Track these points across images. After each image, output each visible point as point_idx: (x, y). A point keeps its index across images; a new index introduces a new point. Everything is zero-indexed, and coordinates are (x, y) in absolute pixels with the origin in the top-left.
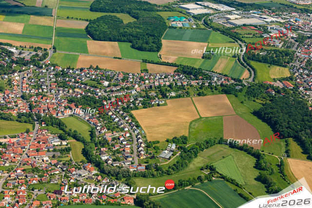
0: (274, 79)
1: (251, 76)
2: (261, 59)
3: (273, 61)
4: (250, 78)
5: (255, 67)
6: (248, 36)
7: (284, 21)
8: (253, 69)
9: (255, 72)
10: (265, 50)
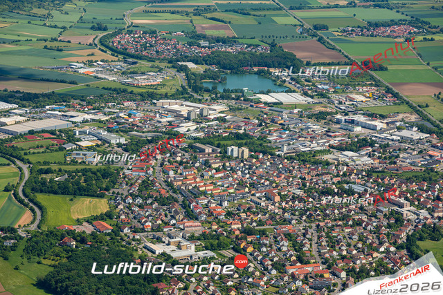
0: (78, 220)
1: (34, 219)
2: (56, 188)
3: (79, 189)
4: (32, 223)
5: (43, 203)
6: (36, 151)
7: (107, 118)
8: (40, 208)
9: (42, 212)
10: (66, 171)
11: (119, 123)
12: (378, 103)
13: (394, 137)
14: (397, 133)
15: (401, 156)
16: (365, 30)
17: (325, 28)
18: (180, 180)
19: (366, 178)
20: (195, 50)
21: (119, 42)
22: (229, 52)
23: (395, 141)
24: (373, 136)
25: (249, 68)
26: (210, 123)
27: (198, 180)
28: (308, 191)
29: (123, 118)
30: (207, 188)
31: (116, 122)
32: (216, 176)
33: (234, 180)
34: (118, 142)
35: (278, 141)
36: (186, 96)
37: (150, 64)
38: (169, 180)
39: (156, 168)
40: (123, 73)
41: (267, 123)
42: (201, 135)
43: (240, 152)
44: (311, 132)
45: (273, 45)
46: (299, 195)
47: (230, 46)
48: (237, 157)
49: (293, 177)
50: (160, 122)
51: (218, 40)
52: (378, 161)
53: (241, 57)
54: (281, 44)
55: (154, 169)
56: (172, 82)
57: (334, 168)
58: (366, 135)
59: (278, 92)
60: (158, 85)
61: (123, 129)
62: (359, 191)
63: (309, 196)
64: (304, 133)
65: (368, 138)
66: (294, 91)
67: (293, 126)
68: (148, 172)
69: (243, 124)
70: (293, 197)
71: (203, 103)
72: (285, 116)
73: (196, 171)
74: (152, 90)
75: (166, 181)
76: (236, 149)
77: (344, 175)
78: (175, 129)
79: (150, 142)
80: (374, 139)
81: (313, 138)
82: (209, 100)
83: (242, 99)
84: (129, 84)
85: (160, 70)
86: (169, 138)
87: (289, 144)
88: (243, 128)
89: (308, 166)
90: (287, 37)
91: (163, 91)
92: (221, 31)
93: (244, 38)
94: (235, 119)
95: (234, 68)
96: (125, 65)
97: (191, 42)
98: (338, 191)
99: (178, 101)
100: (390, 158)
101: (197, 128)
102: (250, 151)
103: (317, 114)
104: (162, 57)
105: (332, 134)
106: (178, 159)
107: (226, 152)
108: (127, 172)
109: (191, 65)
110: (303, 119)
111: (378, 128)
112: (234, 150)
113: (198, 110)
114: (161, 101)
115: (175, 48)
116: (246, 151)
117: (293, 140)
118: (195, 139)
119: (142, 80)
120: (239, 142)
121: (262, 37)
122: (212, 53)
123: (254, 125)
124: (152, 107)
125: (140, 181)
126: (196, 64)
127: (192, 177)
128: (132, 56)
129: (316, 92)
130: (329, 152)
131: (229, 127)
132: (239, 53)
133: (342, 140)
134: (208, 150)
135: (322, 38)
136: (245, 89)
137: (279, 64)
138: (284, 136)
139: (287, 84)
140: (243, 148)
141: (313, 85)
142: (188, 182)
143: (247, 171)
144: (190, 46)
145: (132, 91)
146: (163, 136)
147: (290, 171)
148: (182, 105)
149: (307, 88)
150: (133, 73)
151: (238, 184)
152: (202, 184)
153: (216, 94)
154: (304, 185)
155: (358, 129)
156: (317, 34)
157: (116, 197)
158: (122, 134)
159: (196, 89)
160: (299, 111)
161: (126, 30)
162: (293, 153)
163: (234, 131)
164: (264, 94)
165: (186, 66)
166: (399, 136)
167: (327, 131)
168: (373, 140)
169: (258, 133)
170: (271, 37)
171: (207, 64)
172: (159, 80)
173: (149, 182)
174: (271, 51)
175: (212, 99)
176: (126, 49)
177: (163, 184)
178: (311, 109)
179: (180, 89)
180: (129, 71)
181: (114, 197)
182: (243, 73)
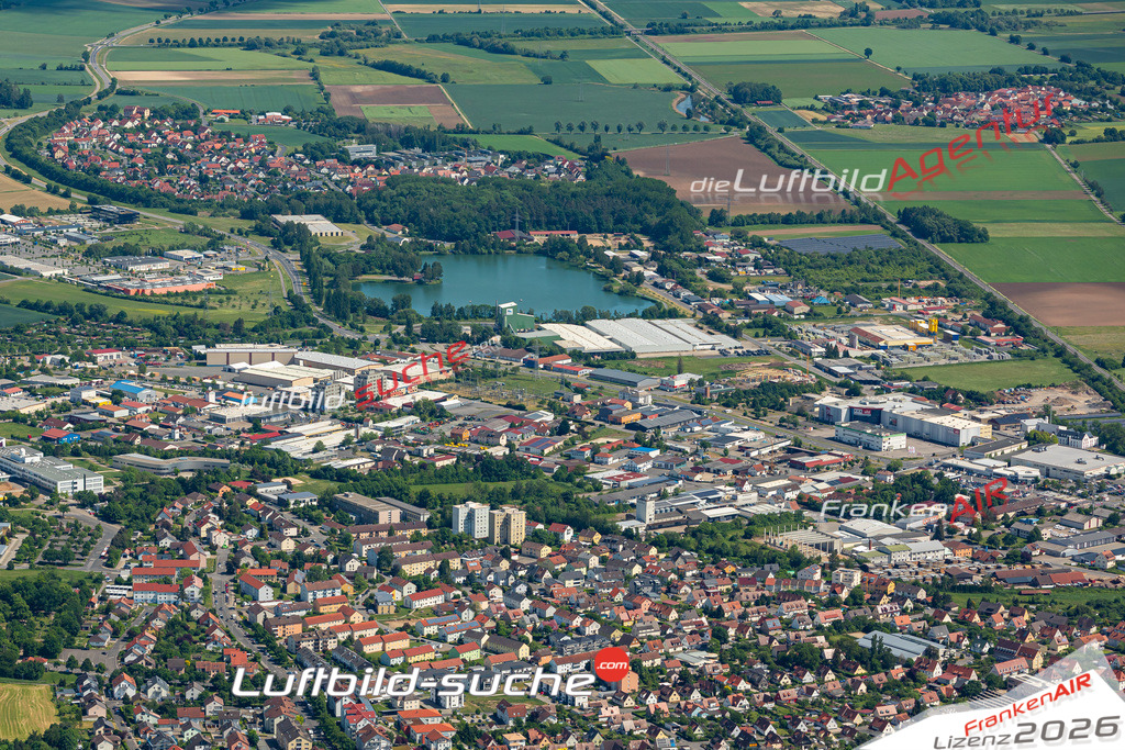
11: (81, 425)
12: (961, 352)
13: (1021, 471)
14: (1030, 456)
15: (1046, 533)
16: (905, 104)
17: (770, 95)
18: (296, 620)
19: (930, 611)
20: (331, 173)
21: (73, 147)
22: (447, 181)
23: (1024, 482)
24: (946, 466)
25: (517, 233)
26: (392, 424)
27: (357, 618)
28: (734, 657)
29: (95, 406)
30: (390, 646)
31: (71, 420)
32: (417, 604)
33: (481, 617)
34: (80, 488)
35: (624, 484)
36: (306, 329)
37: (180, 221)
38: (260, 619)
39: (214, 577)
40: (89, 253)
41: (583, 424)
42: (361, 463)
43: (499, 520)
44: (734, 454)
45: (595, 156)
46: (701, 671)
47: (447, 159)
48: (488, 540)
49: (682, 609)
50: (221, 420)
51: (407, 138)
52: (968, 552)
53: (488, 196)
54: (621, 152)
55: (205, 580)
56: (257, 284)
57: (817, 576)
58: (924, 461)
59: (617, 317)
60: (210, 292)
61: (97, 445)
62: (906, 656)
63: (736, 674)
64: (713, 455)
65: (932, 472)
66: (673, 314)
67: (672, 432)
68: (188, 590)
69: (502, 426)
70: (684, 677)
71: (364, 355)
72: (646, 399)
73: (349, 588)
74: (191, 312)
75: (246, 624)
76: (482, 511)
77: (855, 599)
78: (274, 445)
79: (188, 487)
80: (950, 475)
81: (741, 475)
82: (383, 345)
83: (497, 339)
84: (109, 291)
85: (215, 243)
86: (253, 475)
87: (662, 496)
88: (503, 441)
89: (730, 569)
90: (640, 126)
91: (226, 313)
92: (416, 107)
93: (494, 130)
94: (476, 408)
95: (465, 235)
96: (96, 224)
97: (318, 147)
98: (836, 655)
99: (278, 348)
100: (1009, 540)
101: (347, 441)
102: (533, 517)
103: (753, 393)
104: (218, 198)
105: (806, 460)
106: (288, 546)
107: (449, 523)
108: (116, 593)
109: (318, 225)
110: (706, 409)
111: (964, 439)
112: (478, 517)
113: (350, 379)
114: (222, 348)
115: (263, 165)
116: (519, 519)
117: (676, 478)
118: (342, 476)
119: (153, 277)
120: (491, 486)
121: (558, 126)
122: (392, 182)
123: (540, 429)
124: (192, 370)
125: (159, 623)
126: (336, 220)
127: (334, 608)
128: (119, 195)
129: (747, 314)
130: (797, 521)
131: (456, 438)
132: (482, 182)
133: (843, 480)
134: (389, 514)
135: (761, 129)
136: (508, 306)
137: (619, 221)
138: (645, 467)
139: (646, 289)
140: (508, 509)
141: (737, 291)
142: (324, 626)
143: (522, 589)
144: (314, 159)
145: (122, 314)
146: (233, 467)
147: (671, 588)
148: (294, 361)
149: (716, 301)
150: (125, 251)
151: (494, 632)
152: (371, 633)
153: (409, 325)
154: (720, 635)
155: (896, 443)
156: (743, 119)
157: (80, 678)
158: (91, 460)
159: (340, 307)
160: (691, 383)
161: (94, 106)
162: (677, 523)
163: (473, 450)
164: (570, 321)
165: (302, 228)
166: (1035, 465)
167: (788, 450)
168: (949, 481)
169: (557, 458)
170: (589, 129)
171: (372, 221)
172: (212, 277)
173: (192, 626)
174: (588, 177)
175: (395, 340)
176: (97, 171)
177: (241, 634)
178: (732, 373)
179: (286, 307)
180: (109, 245)
181: (74, 678)
182: (498, 250)
